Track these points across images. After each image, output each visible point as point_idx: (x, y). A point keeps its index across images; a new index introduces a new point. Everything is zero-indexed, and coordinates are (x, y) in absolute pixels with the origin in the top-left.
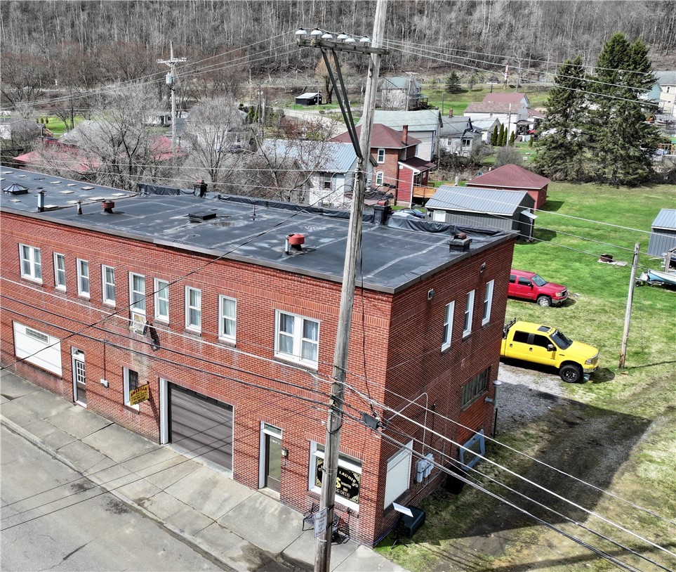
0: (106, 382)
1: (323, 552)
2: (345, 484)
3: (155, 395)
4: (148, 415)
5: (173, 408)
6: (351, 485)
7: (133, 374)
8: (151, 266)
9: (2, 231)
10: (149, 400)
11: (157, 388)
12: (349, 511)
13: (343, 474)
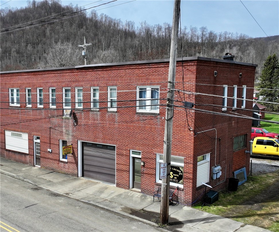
0: (51, 150)
1: (165, 191)
2: (175, 175)
3: (75, 150)
4: (72, 163)
5: (85, 157)
6: (178, 174)
7: (64, 142)
8: (74, 81)
9: (1, 84)
10: (72, 154)
11: (76, 146)
12: (178, 188)
13: (174, 169)
